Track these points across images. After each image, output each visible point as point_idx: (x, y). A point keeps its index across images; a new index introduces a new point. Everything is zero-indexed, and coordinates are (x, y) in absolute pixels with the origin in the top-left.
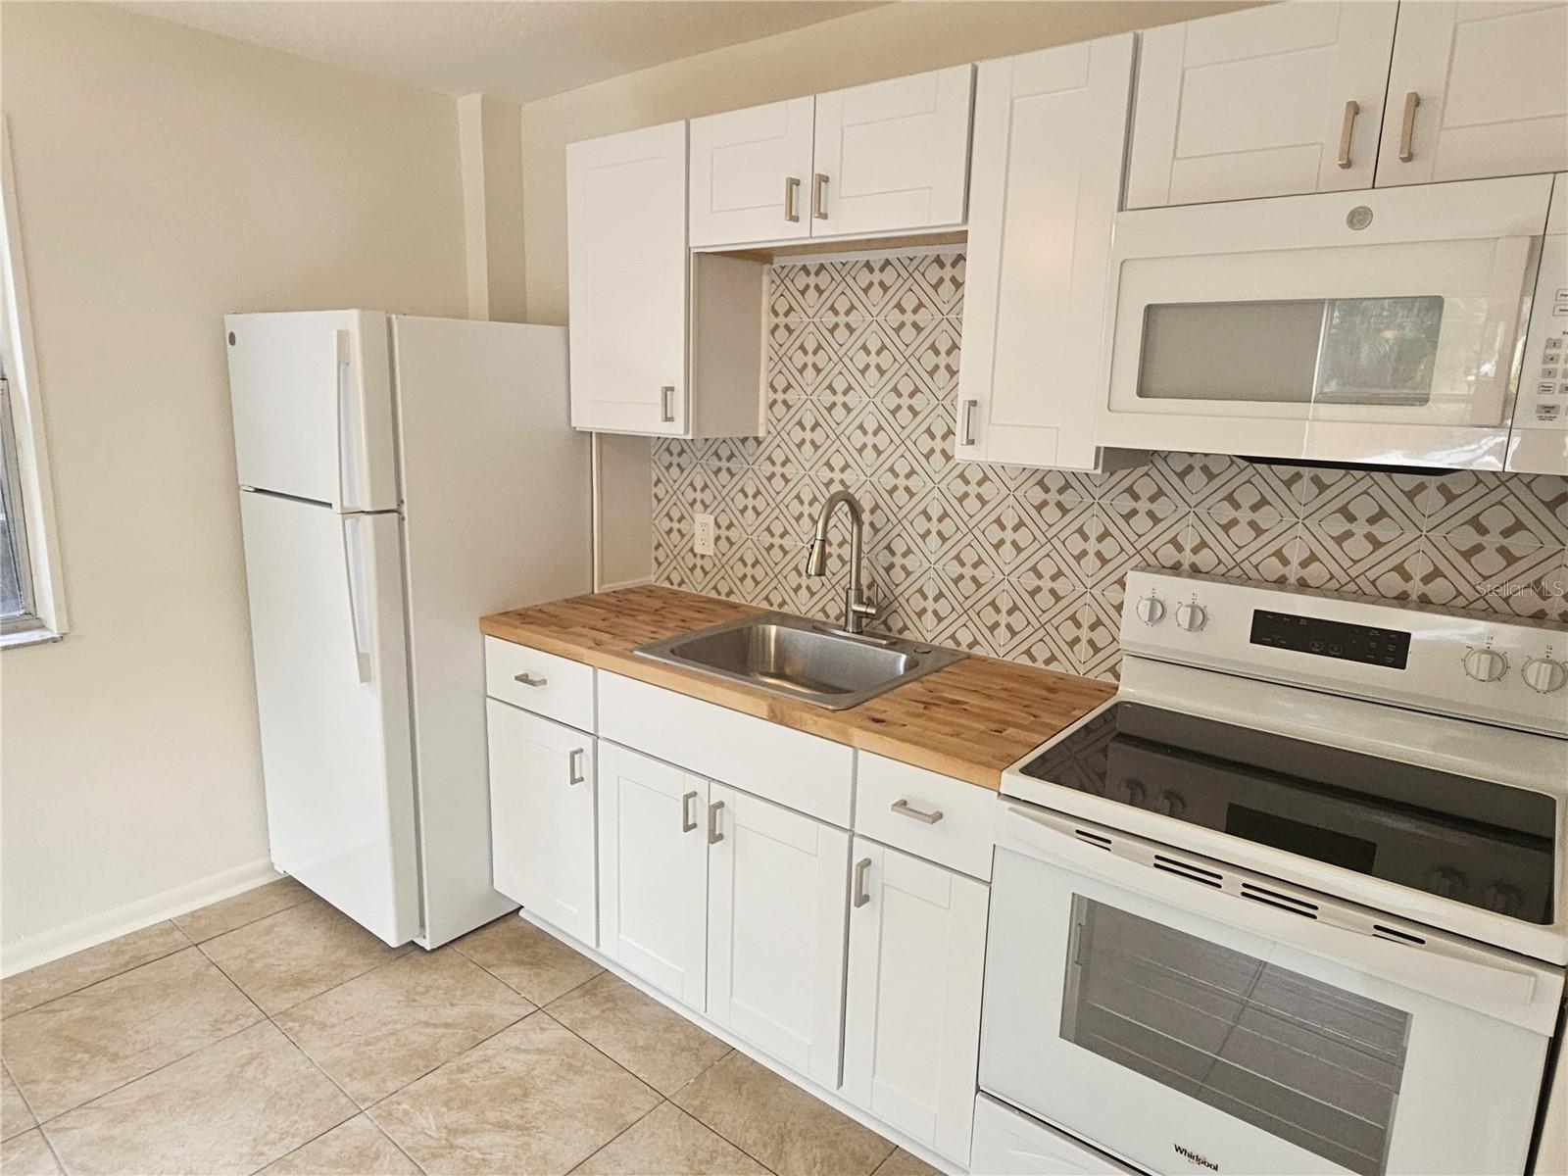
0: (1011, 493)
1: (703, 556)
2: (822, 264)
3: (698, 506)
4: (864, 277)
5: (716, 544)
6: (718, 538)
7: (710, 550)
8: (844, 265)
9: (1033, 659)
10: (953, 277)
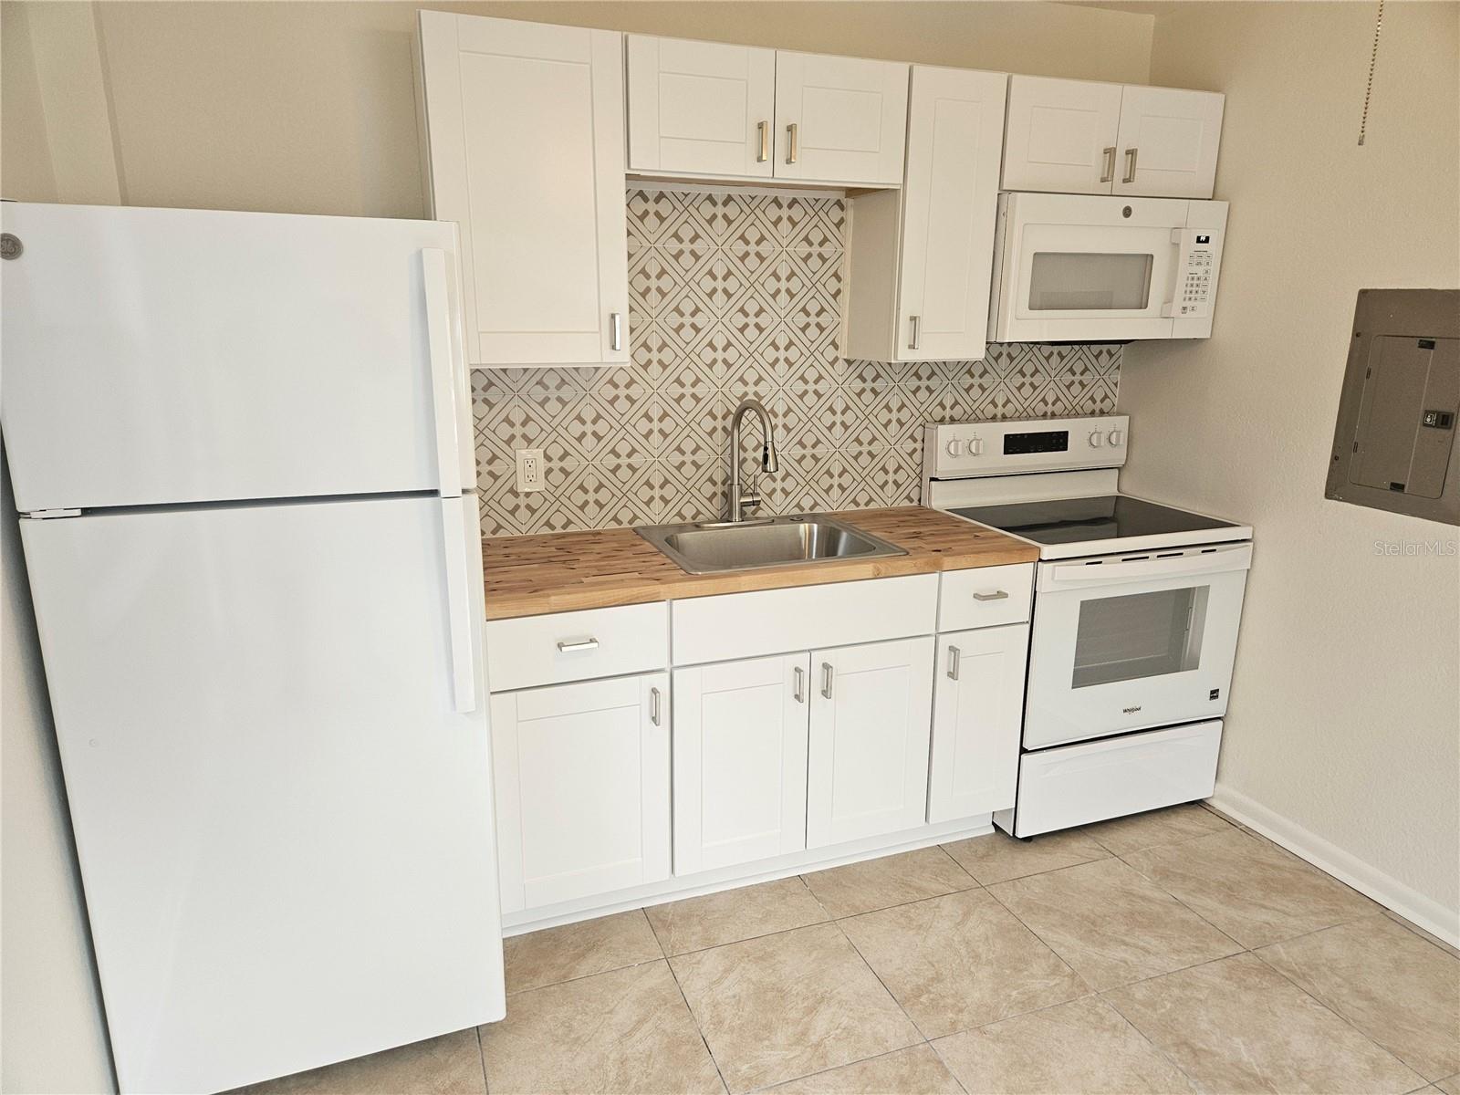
0: (841, 386)
1: (528, 495)
2: (661, 192)
3: (518, 441)
4: (707, 210)
5: (546, 478)
6: (549, 471)
7: (540, 485)
8: (686, 196)
9: (857, 504)
10: (790, 216)
